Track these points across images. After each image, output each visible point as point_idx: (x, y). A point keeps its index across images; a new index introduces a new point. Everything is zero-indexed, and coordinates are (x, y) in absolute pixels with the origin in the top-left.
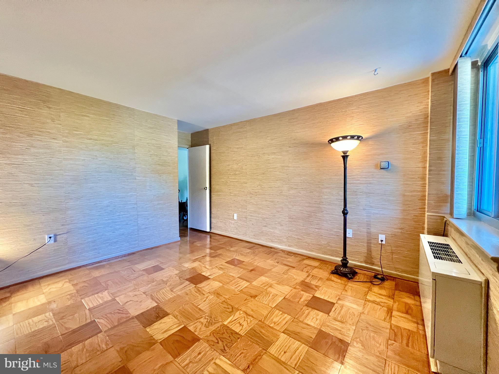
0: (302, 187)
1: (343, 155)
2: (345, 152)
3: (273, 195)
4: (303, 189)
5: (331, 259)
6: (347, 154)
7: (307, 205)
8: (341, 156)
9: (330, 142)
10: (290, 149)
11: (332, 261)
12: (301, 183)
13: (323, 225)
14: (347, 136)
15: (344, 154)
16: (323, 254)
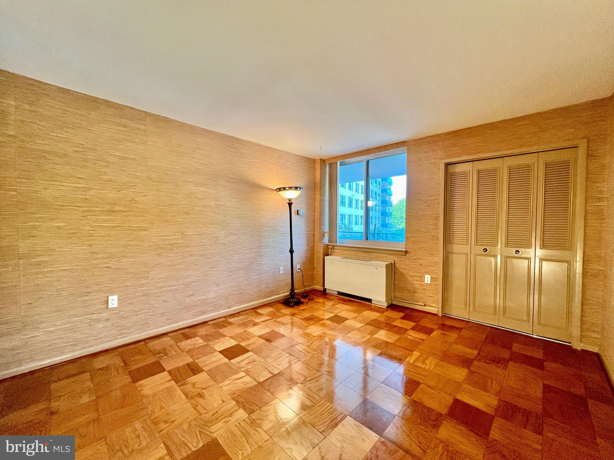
0: (243, 232)
1: (288, 202)
2: (290, 200)
3: (204, 245)
4: (244, 233)
5: (272, 299)
6: (292, 202)
7: (248, 251)
8: (287, 203)
9: (278, 190)
10: (227, 184)
11: (273, 301)
12: (241, 227)
13: (263, 269)
14: (292, 187)
15: (290, 201)
16: (263, 299)
